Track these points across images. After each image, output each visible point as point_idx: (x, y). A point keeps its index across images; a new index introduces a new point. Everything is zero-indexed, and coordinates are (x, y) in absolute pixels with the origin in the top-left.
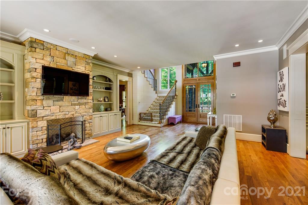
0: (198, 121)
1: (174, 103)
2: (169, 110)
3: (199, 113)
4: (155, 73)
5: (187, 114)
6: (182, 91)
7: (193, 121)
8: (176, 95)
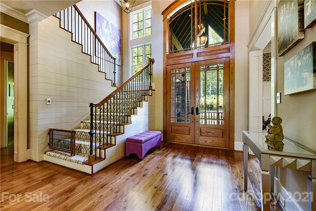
0: (195, 144)
1: (145, 104)
2: (129, 121)
3: (197, 126)
4: (124, 61)
5: (173, 127)
6: (164, 80)
7: (184, 141)
8: (150, 88)
